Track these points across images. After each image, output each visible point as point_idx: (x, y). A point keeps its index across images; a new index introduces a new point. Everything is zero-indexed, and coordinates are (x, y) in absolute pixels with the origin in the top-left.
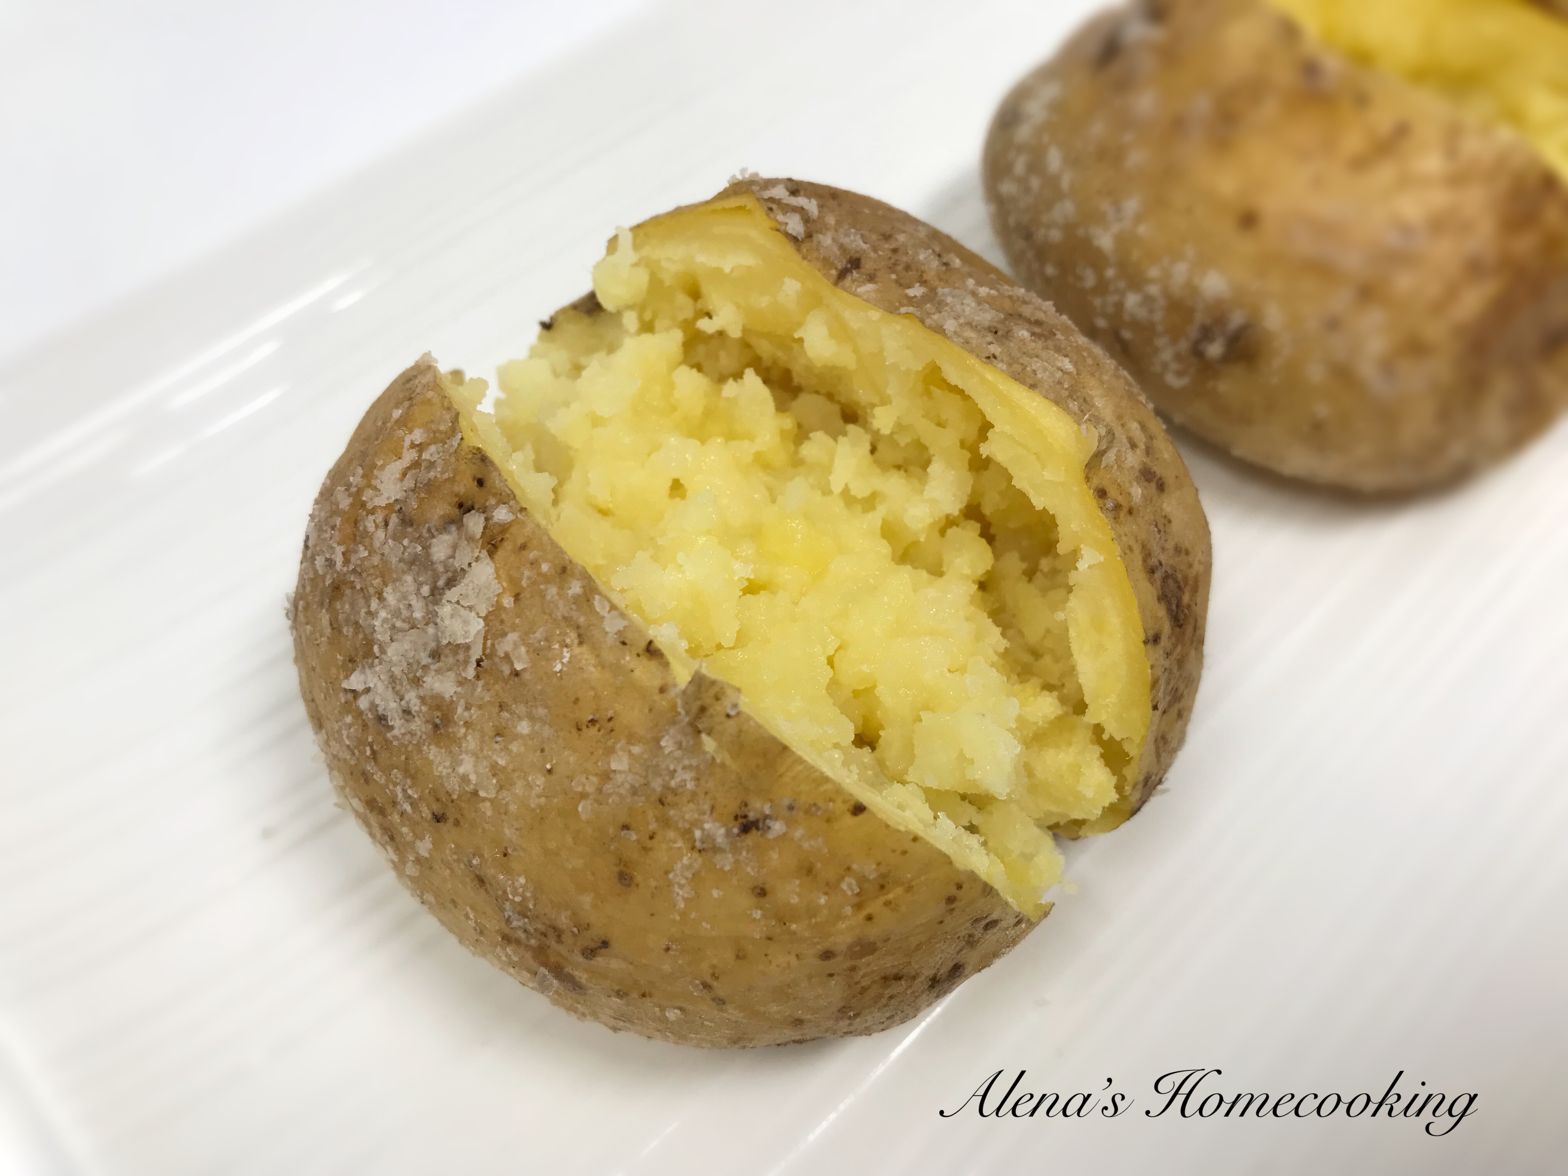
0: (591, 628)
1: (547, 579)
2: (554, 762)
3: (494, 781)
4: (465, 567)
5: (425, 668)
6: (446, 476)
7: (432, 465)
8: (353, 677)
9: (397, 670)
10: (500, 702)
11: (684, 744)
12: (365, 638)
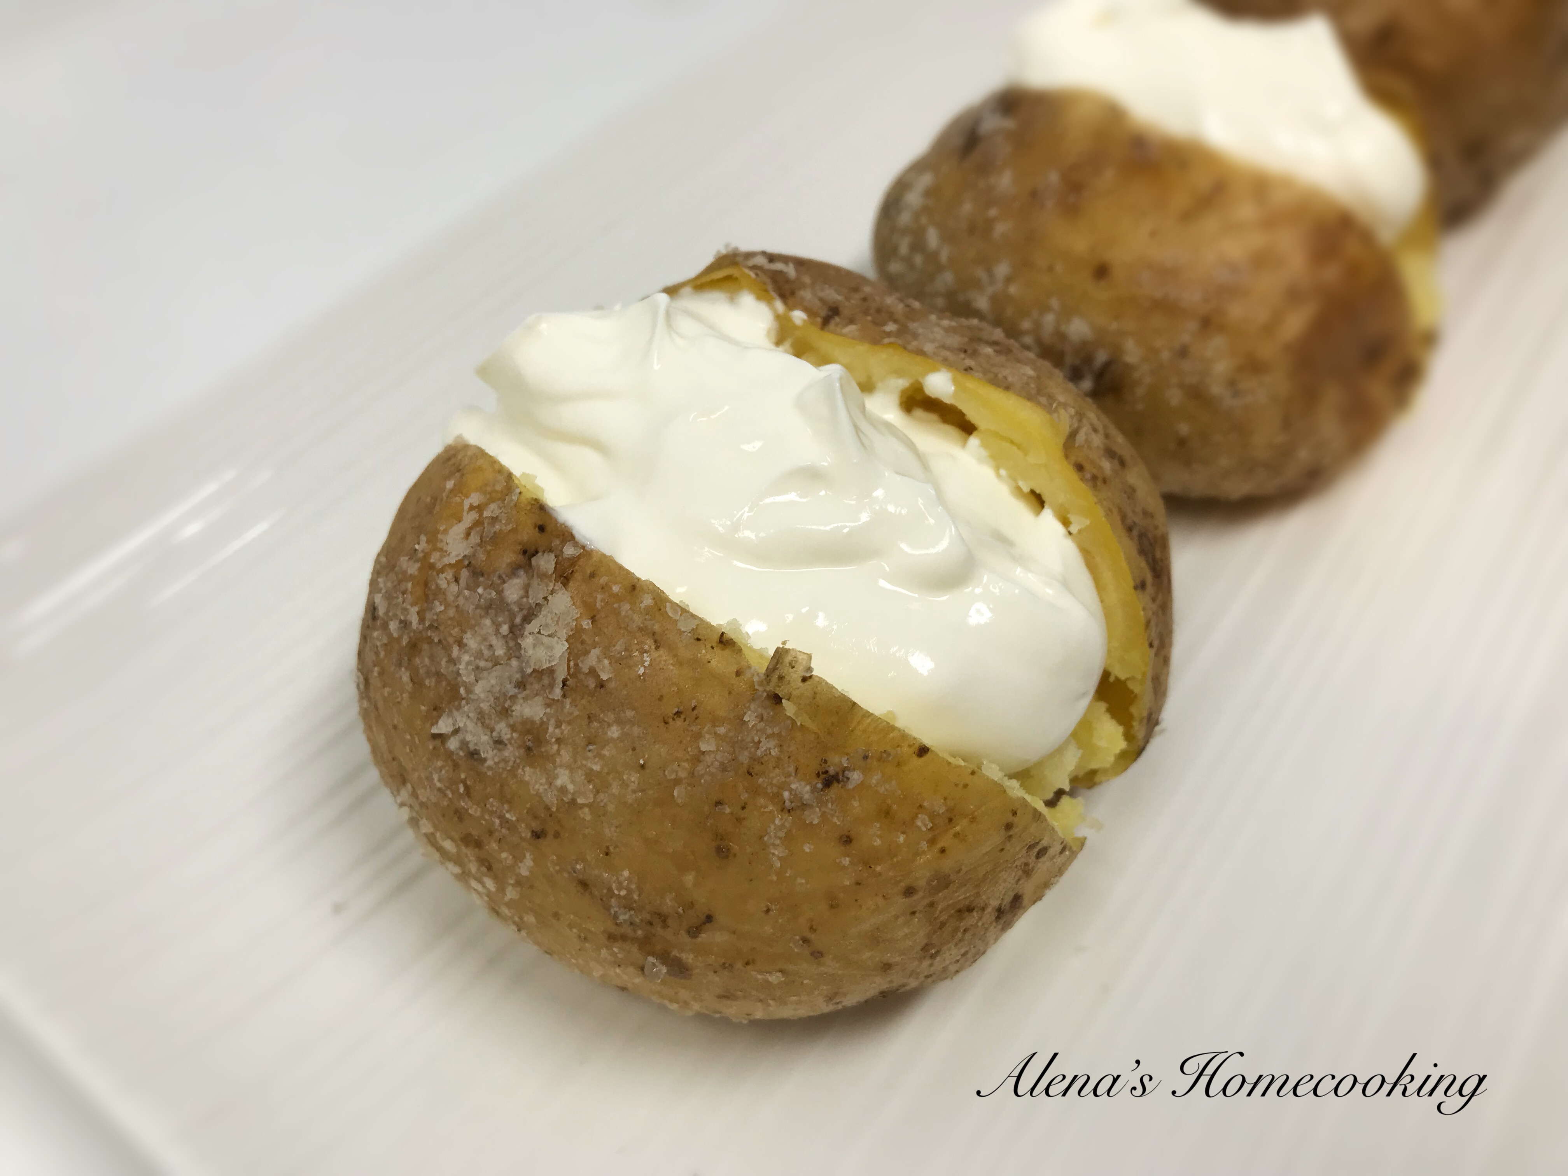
0: (666, 632)
1: (618, 598)
2: (646, 756)
3: (591, 787)
4: (541, 601)
5: (513, 698)
6: (510, 527)
7: (494, 520)
8: (440, 722)
9: (485, 706)
10: (588, 715)
11: (765, 717)
12: (449, 684)
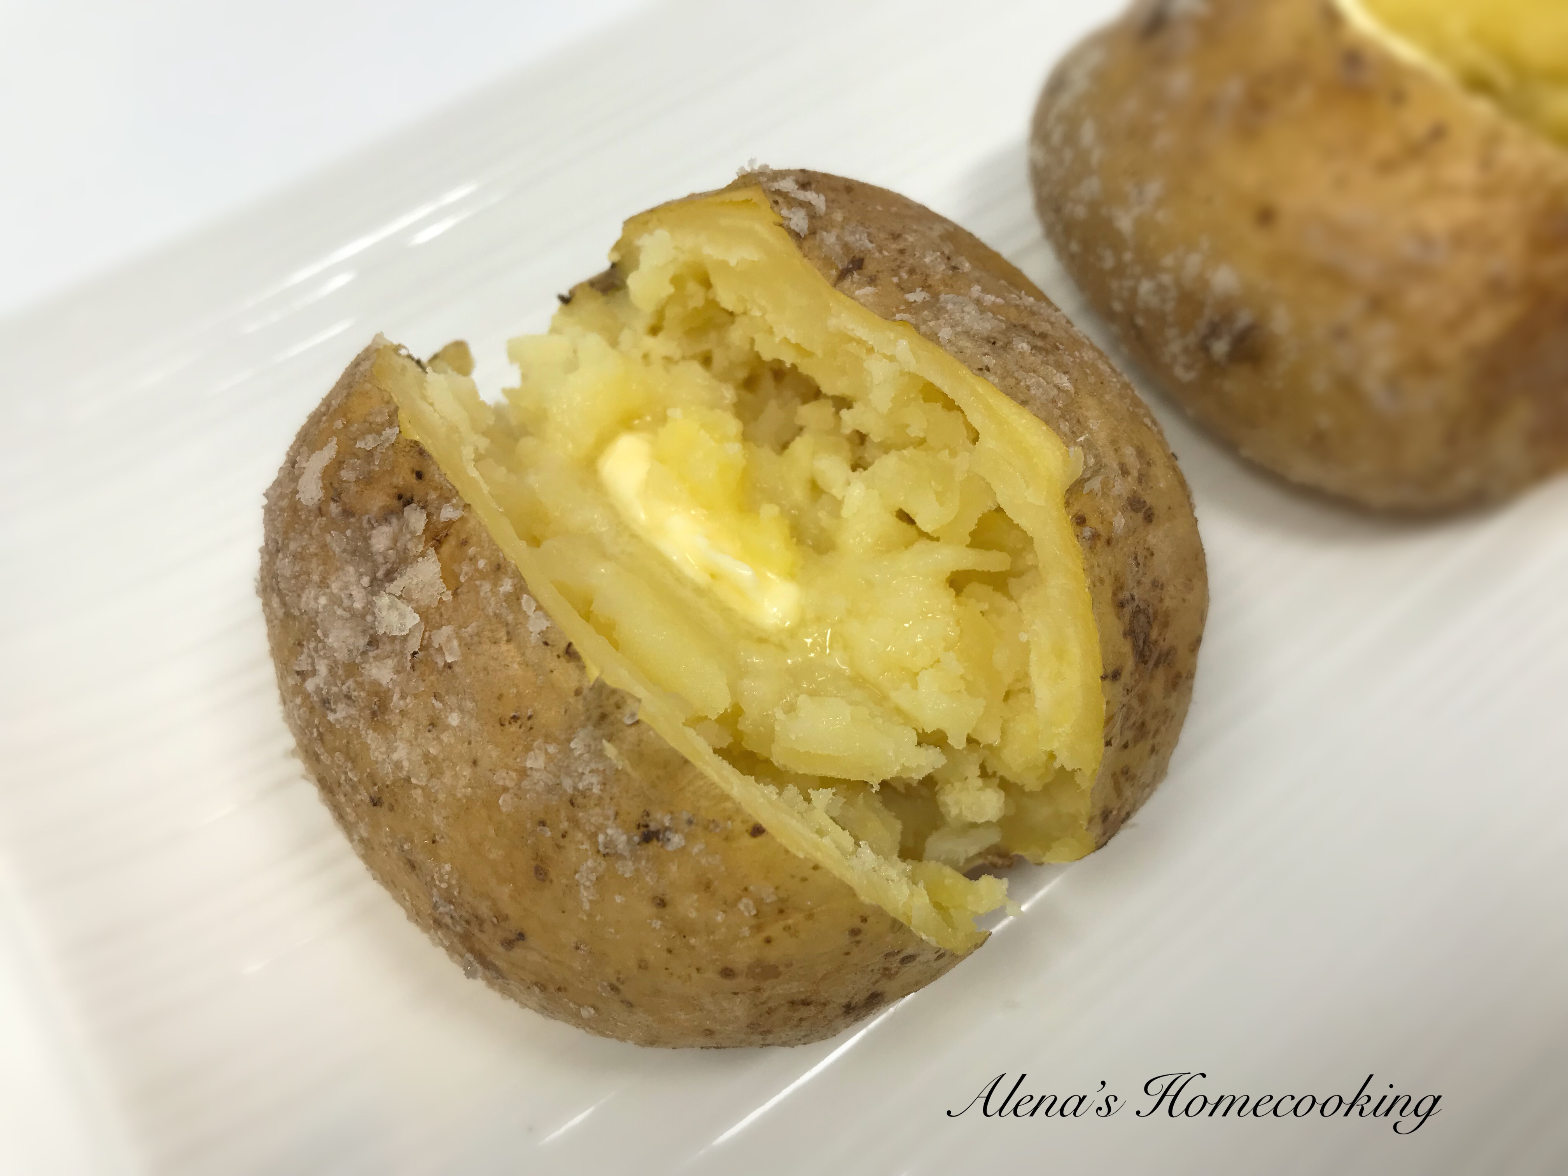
0: (519, 626)
1: (482, 575)
2: (479, 754)
3: (426, 769)
5: (365, 655)
9: (338, 656)
10: (434, 693)
11: (591, 748)
